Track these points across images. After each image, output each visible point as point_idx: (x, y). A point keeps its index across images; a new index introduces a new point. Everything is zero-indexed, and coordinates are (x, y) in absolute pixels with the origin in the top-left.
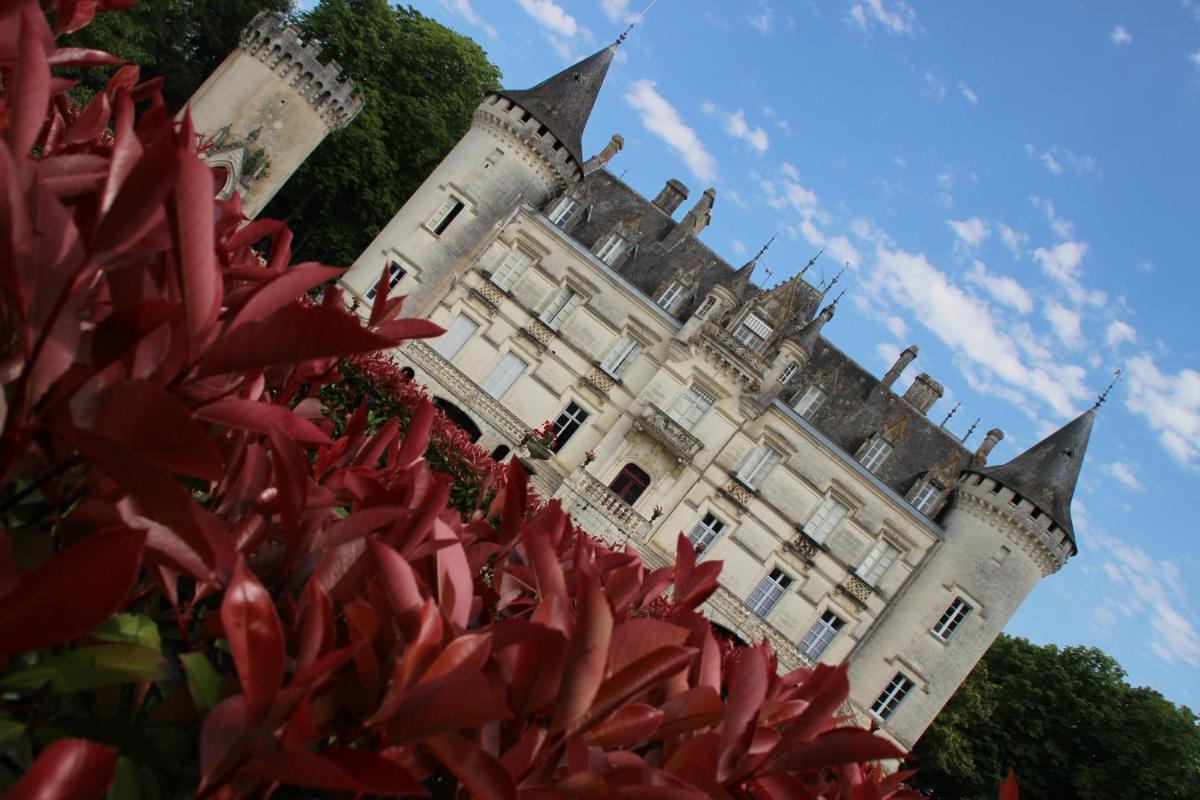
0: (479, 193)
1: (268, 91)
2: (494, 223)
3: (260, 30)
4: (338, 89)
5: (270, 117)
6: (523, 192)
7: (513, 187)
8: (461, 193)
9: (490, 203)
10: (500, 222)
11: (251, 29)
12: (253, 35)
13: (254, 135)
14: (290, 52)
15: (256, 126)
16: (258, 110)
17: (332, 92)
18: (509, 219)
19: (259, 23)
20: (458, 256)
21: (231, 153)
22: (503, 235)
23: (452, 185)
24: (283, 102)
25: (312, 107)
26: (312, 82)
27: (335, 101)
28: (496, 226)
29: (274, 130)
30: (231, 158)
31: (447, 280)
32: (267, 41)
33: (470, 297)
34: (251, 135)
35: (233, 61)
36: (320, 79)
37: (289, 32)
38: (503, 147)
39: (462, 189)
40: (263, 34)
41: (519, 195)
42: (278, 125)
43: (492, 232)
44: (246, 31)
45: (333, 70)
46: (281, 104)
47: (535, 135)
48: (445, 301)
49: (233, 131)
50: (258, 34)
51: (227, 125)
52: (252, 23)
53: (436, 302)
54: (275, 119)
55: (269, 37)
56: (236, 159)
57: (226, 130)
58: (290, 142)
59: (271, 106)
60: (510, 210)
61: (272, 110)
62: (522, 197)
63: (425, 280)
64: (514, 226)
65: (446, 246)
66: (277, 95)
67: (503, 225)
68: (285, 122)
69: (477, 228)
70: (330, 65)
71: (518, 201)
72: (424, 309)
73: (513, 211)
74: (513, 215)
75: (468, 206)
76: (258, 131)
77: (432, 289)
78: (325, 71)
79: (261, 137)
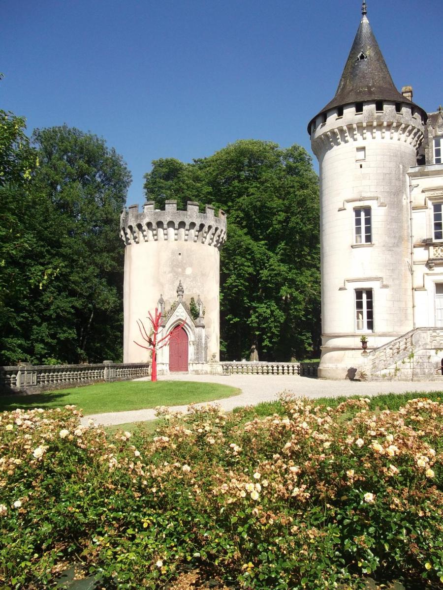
0: (373, 189)
1: (166, 256)
2: (400, 201)
3: (129, 224)
4: (205, 217)
5: (180, 270)
6: (401, 162)
7: (392, 165)
8: (360, 200)
9: (387, 189)
10: (404, 197)
11: (124, 229)
12: (128, 231)
13: (180, 290)
14: (159, 220)
15: (177, 284)
16: (170, 272)
17: (204, 223)
18: (408, 189)
19: (125, 221)
20: (398, 246)
21: (175, 313)
22: (413, 205)
23: (348, 201)
24: (180, 254)
25: (199, 243)
26: (187, 227)
27: (210, 227)
28: (404, 202)
29: (188, 276)
30: (177, 316)
31: (404, 269)
32: (140, 226)
33: (430, 267)
34: (177, 292)
35: (130, 257)
36: (191, 221)
37: (148, 209)
38: (360, 143)
39: (359, 197)
40: (134, 225)
41: (401, 166)
42: (189, 271)
43: (405, 210)
44: (122, 233)
45: (193, 209)
46: (180, 257)
47: (376, 114)
48: (415, 287)
49: (165, 298)
50: (131, 228)
51: (159, 297)
52: (121, 225)
53: (410, 292)
54: (184, 269)
55: (138, 222)
56: (181, 313)
57: (161, 302)
58: (203, 275)
59: (175, 263)
60: (404, 182)
61: (178, 264)
62: (403, 166)
63: (390, 283)
64: (417, 192)
65: (384, 246)
66: (173, 253)
67: (407, 198)
68: (191, 266)
69: (393, 215)
70: (189, 207)
71: (403, 171)
72: (406, 304)
73: (405, 182)
74: (408, 184)
75: (373, 204)
76: (180, 285)
77: (400, 285)
78: (189, 213)
79: (184, 288)
